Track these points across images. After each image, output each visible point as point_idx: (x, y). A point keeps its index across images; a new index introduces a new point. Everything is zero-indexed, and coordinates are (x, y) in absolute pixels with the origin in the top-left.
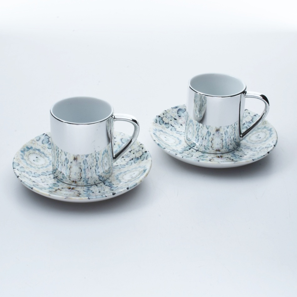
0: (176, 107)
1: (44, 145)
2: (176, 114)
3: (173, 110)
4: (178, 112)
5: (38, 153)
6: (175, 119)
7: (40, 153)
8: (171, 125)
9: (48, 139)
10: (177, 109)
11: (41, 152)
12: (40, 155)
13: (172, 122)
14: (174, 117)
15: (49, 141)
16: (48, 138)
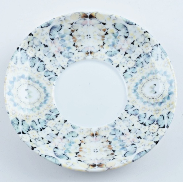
0: (48, 25)
1: (159, 115)
2: (48, 37)
3: (43, 30)
4: (50, 32)
5: (157, 99)
7: (156, 101)
8: (39, 59)
9: (159, 124)
10: (49, 28)
11: (156, 103)
12: (155, 99)
13: (41, 52)
14: (44, 42)
15: (157, 124)
16: (160, 126)
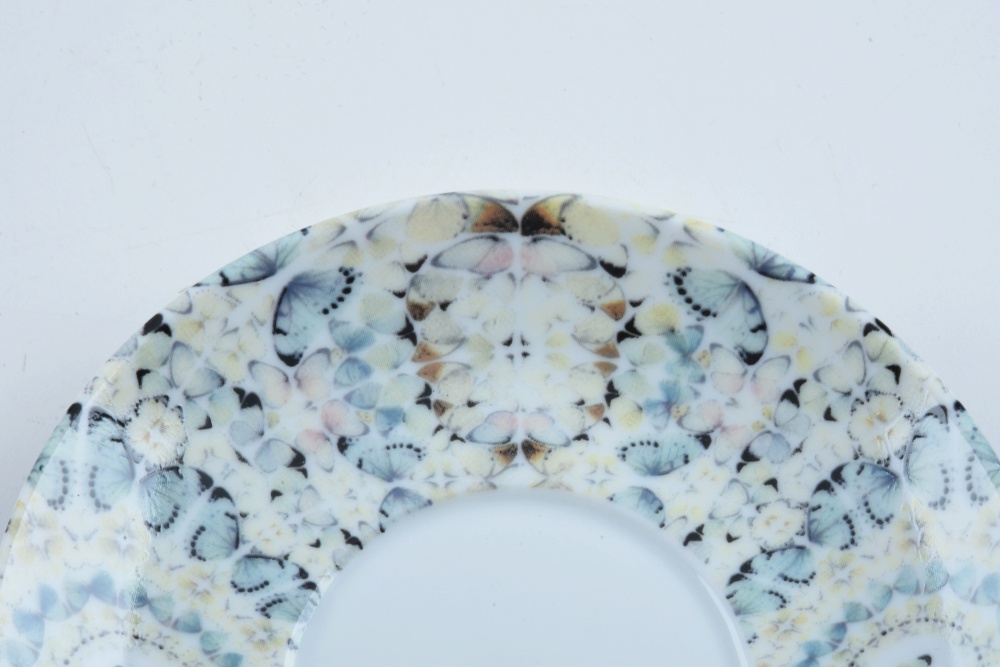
0: (267, 269)
2: (263, 346)
3: (235, 303)
4: (277, 314)
6: (249, 400)
8: (206, 480)
10: (274, 285)
13: (217, 438)
14: (237, 375)
